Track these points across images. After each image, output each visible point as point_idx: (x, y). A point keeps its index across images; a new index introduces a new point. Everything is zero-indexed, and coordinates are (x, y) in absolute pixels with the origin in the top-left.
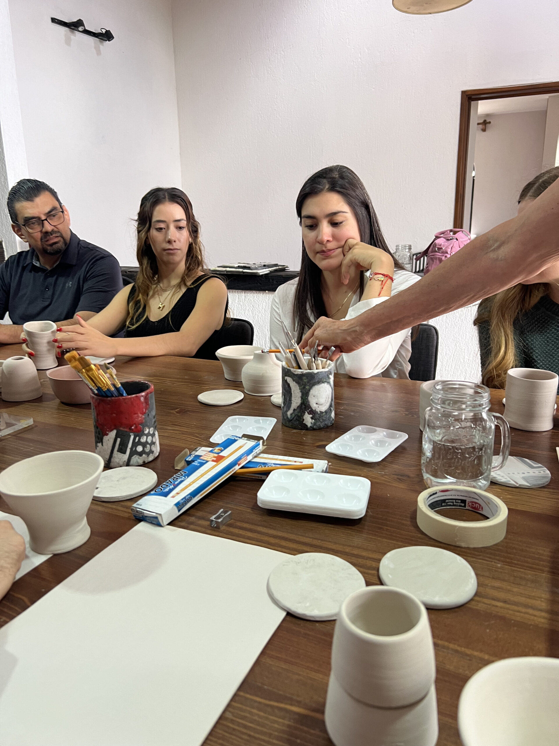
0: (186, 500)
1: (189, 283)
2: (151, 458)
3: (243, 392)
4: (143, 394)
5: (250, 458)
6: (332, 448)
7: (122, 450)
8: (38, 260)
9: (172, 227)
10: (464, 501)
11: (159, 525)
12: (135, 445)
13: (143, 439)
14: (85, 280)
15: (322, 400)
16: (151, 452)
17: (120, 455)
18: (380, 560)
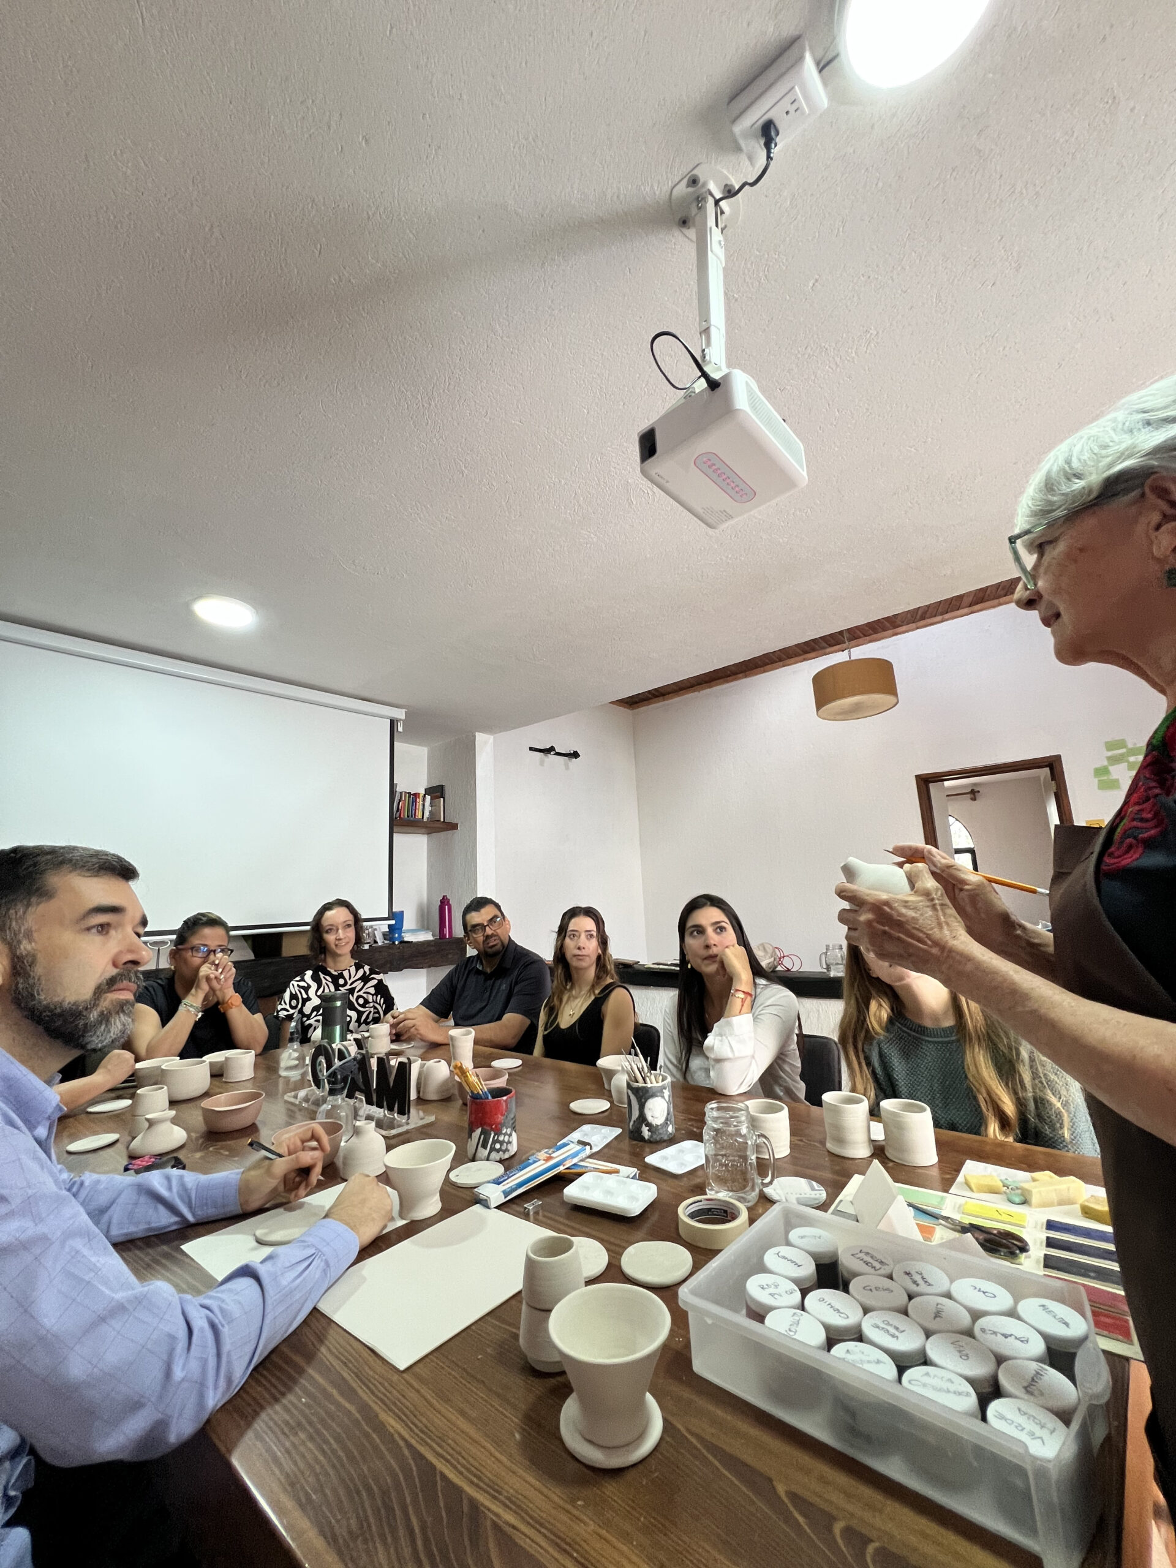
0: (513, 1190)
1: (597, 992)
2: (507, 1156)
3: (612, 1102)
4: (505, 1098)
5: (575, 1161)
6: (653, 1159)
7: (484, 1146)
8: (482, 963)
9: (583, 936)
10: (725, 1212)
11: (488, 1207)
12: (494, 1142)
13: (501, 1138)
14: (516, 983)
15: (657, 1114)
16: (507, 1150)
17: (482, 1149)
18: (625, 1248)
